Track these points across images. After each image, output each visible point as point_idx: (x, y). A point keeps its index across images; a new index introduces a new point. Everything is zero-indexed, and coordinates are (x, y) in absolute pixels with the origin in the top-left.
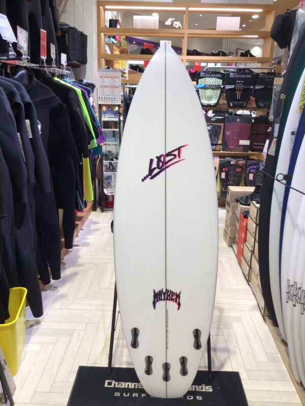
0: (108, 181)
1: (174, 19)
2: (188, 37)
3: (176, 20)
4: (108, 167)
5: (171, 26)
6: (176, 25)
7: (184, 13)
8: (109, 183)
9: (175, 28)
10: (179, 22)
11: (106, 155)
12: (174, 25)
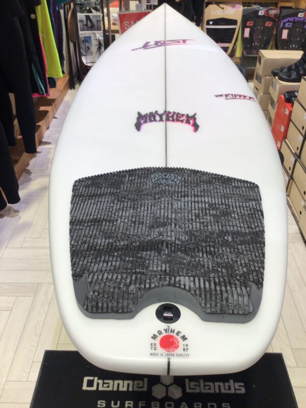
0: (87, 44)
4: (85, 23)
8: (89, 48)
11: (81, 5)
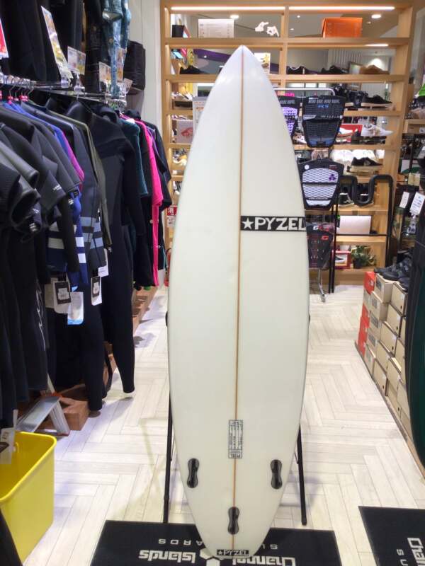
1: (267, 23)
2: (289, 48)
3: (270, 25)
5: (264, 34)
6: (270, 31)
7: (283, 14)
9: (269, 36)
10: (274, 28)
12: (268, 32)
